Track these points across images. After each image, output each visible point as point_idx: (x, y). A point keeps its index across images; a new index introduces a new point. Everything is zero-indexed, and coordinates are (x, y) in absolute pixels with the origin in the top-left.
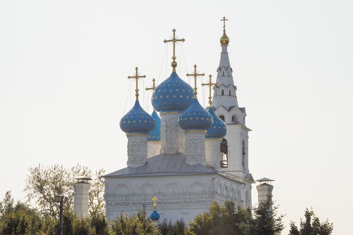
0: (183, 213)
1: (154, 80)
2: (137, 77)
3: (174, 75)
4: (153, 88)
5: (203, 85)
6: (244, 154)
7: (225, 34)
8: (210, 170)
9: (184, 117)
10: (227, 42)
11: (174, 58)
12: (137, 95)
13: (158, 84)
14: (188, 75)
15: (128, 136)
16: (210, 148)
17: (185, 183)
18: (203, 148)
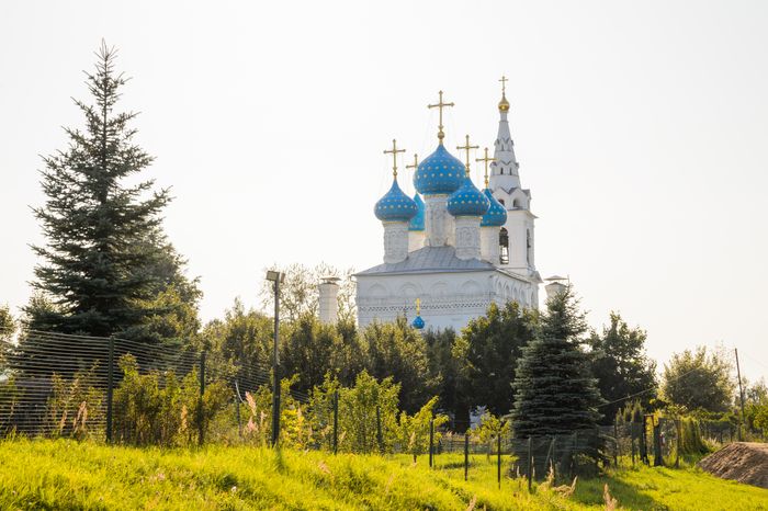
0: (454, 320)
1: (416, 156)
2: (395, 152)
3: (441, 148)
4: (415, 166)
5: (477, 160)
6: (528, 246)
7: (504, 98)
8: (487, 267)
9: (453, 200)
10: (507, 108)
11: (441, 128)
12: (395, 175)
13: (421, 160)
14: (458, 148)
15: (384, 225)
16: (486, 238)
17: (455, 282)
18: (478, 239)
